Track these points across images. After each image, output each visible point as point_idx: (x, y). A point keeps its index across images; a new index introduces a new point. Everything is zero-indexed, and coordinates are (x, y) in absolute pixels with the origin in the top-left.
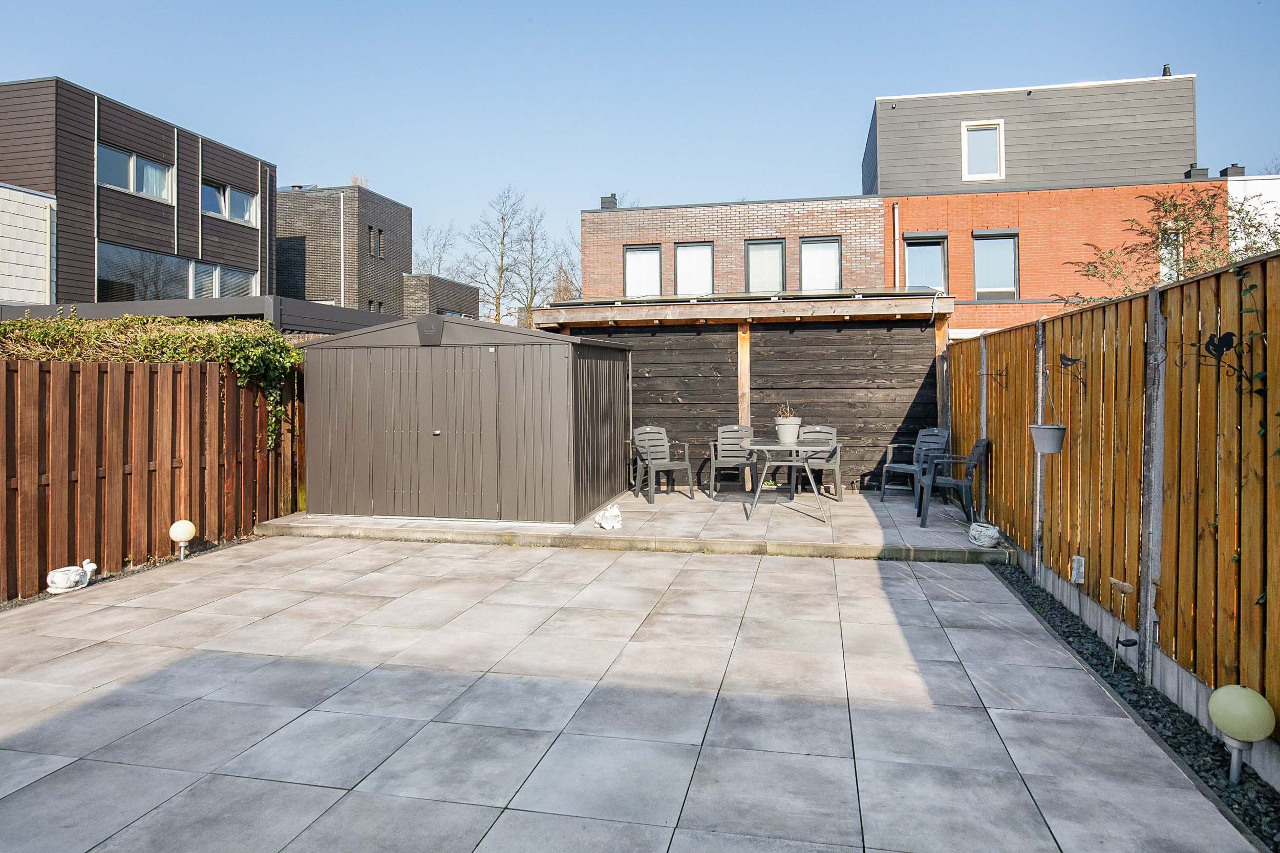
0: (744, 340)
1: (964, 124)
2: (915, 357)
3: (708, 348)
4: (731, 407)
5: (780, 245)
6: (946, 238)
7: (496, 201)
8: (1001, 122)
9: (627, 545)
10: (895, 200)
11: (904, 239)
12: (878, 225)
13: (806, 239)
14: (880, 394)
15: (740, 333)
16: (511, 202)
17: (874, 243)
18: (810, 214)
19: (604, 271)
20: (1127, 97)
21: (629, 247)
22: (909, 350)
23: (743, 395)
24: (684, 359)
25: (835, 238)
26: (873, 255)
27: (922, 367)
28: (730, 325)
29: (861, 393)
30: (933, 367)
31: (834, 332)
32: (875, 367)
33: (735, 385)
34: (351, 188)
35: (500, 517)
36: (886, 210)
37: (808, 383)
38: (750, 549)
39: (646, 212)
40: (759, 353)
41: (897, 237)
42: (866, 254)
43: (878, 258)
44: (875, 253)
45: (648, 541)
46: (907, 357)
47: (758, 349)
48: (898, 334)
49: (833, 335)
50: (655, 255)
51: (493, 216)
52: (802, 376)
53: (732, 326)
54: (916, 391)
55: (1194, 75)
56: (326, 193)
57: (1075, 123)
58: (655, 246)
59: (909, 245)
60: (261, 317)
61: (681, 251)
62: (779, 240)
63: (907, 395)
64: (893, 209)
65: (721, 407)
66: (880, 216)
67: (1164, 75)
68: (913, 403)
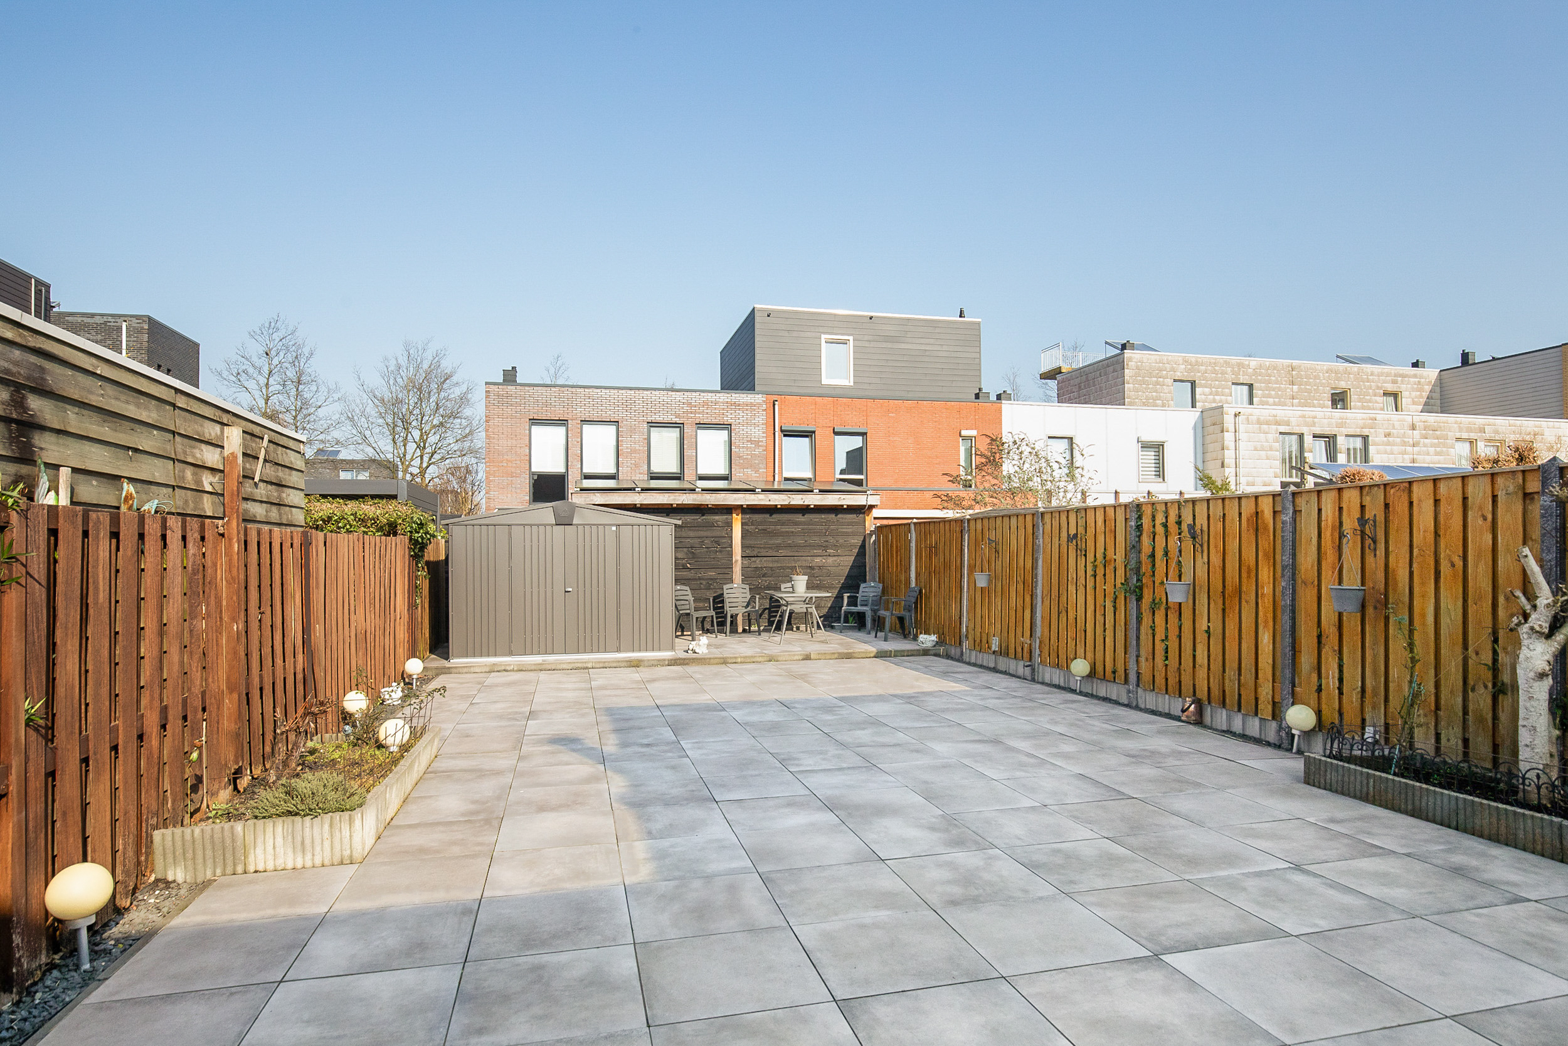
0: (737, 521)
1: (823, 337)
2: (854, 534)
3: (711, 525)
4: (726, 571)
5: (678, 429)
6: (814, 432)
8: (851, 338)
9: (722, 661)
10: (775, 398)
11: (782, 431)
12: (761, 418)
13: (702, 426)
14: (830, 560)
15: (734, 515)
17: (758, 432)
18: (705, 403)
20: (937, 330)
21: (535, 422)
22: (849, 529)
23: (736, 561)
24: (692, 534)
25: (727, 427)
26: (757, 443)
27: (858, 541)
28: (726, 509)
29: (818, 560)
30: (864, 541)
31: (800, 516)
32: (827, 541)
33: (730, 554)
34: (137, 317)
35: (619, 650)
36: (768, 406)
37: (782, 552)
38: (801, 658)
39: (553, 389)
40: (747, 530)
41: (777, 429)
42: (751, 441)
43: (761, 446)
44: (759, 441)
45: (736, 658)
46: (847, 534)
47: (746, 527)
48: (842, 518)
49: (799, 518)
50: (561, 431)
52: (778, 547)
53: (728, 510)
54: (853, 558)
55: (980, 320)
56: (98, 320)
57: (903, 346)
58: (562, 422)
59: (785, 436)
60: (395, 497)
61: (586, 428)
62: (680, 426)
63: (849, 560)
64: (774, 405)
65: (719, 571)
66: (763, 410)
67: (961, 316)
68: (852, 566)
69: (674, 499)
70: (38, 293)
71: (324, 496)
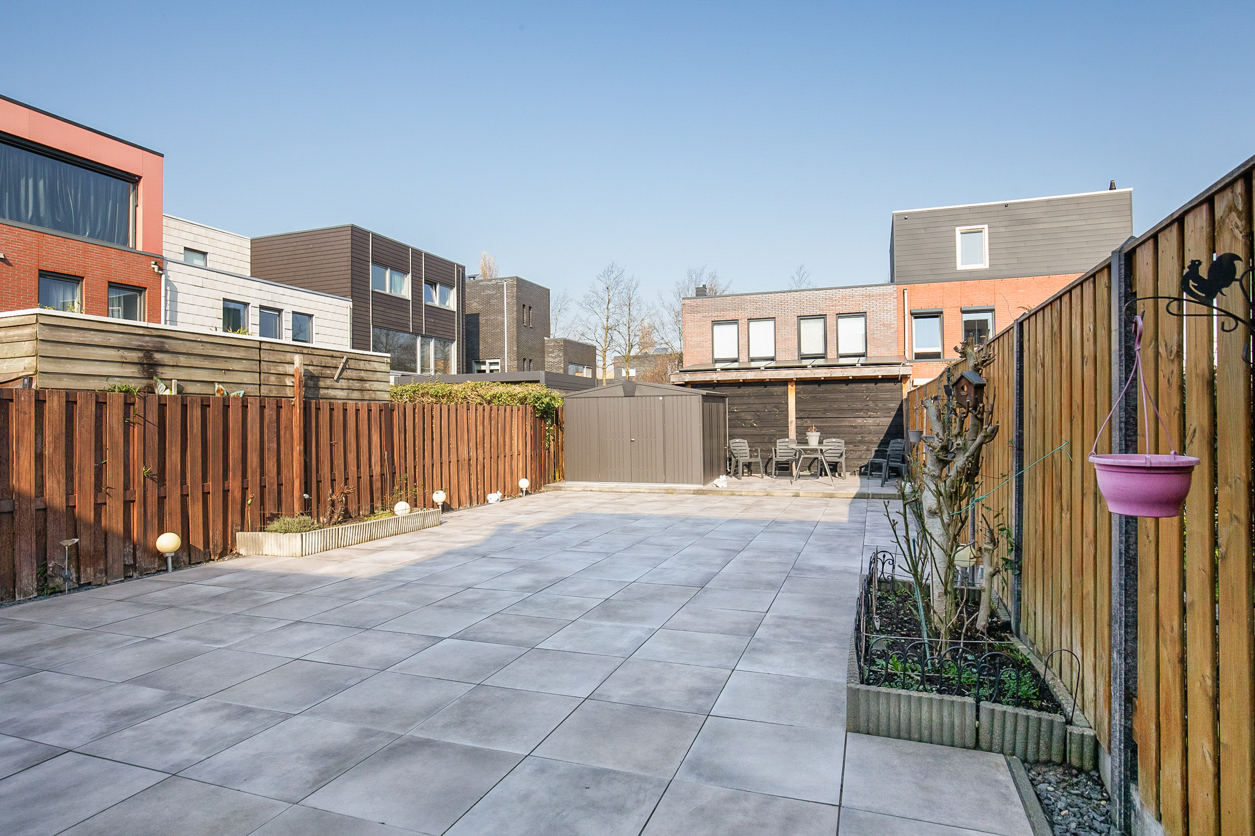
0: (792, 390)
1: (958, 230)
2: (892, 400)
3: (771, 395)
4: (784, 429)
5: (823, 320)
6: (942, 313)
7: (602, 275)
8: (986, 227)
9: (731, 493)
10: (905, 287)
11: (912, 314)
12: (892, 304)
13: (840, 315)
14: (870, 421)
15: (789, 386)
16: (614, 275)
17: (891, 317)
18: (844, 298)
19: (699, 339)
20: (1080, 206)
21: (715, 323)
22: (888, 395)
23: (791, 422)
24: (757, 401)
25: (863, 314)
26: (889, 326)
27: (895, 405)
28: (784, 382)
29: (859, 421)
30: (901, 405)
31: (844, 385)
32: (868, 405)
33: (787, 416)
34: (511, 278)
35: (665, 482)
36: (899, 294)
37: (829, 414)
38: (792, 495)
39: (727, 298)
40: (800, 398)
41: (906, 312)
42: (884, 325)
43: (892, 328)
44: (891, 324)
45: (741, 491)
46: (887, 400)
47: (800, 395)
48: (881, 387)
49: (844, 387)
50: (734, 327)
51: (600, 287)
52: (826, 410)
53: (785, 382)
54: (892, 418)
55: (1131, 189)
56: (494, 282)
57: (1041, 226)
58: (735, 322)
59: (916, 318)
60: (538, 382)
61: (752, 324)
62: (823, 317)
63: (886, 421)
64: (904, 293)
65: (778, 429)
66: (894, 298)
67: (1111, 189)
68: (890, 426)
69: (741, 376)
70: (458, 272)
71: (502, 383)
